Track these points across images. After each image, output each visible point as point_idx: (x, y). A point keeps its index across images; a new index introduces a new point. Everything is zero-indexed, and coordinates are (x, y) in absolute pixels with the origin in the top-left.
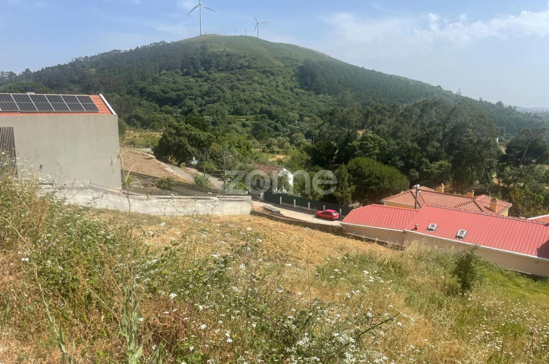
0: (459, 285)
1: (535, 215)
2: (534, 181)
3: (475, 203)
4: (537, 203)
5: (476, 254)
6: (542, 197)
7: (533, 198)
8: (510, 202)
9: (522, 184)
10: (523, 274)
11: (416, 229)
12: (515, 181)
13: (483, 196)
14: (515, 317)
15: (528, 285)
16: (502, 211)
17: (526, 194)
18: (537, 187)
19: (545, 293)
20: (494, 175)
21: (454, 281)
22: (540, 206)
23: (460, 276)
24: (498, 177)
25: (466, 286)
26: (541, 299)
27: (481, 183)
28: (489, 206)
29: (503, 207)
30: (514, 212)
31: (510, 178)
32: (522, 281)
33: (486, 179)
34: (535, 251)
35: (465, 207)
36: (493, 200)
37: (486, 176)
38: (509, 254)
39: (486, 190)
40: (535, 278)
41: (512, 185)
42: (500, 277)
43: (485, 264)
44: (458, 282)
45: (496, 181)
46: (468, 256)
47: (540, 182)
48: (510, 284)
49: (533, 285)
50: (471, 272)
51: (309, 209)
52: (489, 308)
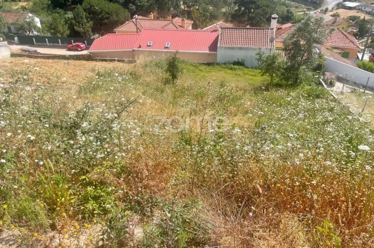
0: (171, 77)
1: (206, 26)
2: (204, 4)
3: (173, 24)
4: (206, 18)
5: (178, 56)
6: (209, 14)
7: (204, 16)
8: (192, 20)
9: (197, 7)
10: (202, 64)
11: (140, 47)
12: (193, 5)
13: (177, 18)
14: (201, 88)
15: (206, 69)
16: (189, 26)
17: (200, 13)
18: (205, 8)
19: (215, 72)
20: (182, 3)
21: (168, 75)
22: (208, 20)
23: (170, 71)
24: (184, 4)
25: (174, 77)
26: (213, 76)
27: (174, 9)
28: (181, 25)
29: (188, 24)
30: (195, 26)
31: (191, 3)
32: (203, 68)
33: (177, 6)
34: (208, 49)
35: (167, 27)
36: (183, 20)
37: (177, 4)
38: (195, 53)
39: (178, 13)
40: (209, 64)
41: (192, 8)
42: (192, 68)
43: (183, 62)
44: (170, 75)
45: (182, 7)
46: (173, 59)
47: (207, 4)
48: (197, 71)
49: (208, 68)
50: (176, 68)
51: (60, 44)
52: (188, 87)
